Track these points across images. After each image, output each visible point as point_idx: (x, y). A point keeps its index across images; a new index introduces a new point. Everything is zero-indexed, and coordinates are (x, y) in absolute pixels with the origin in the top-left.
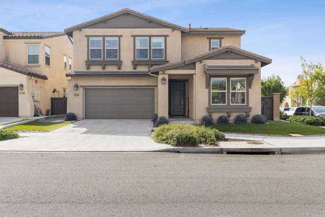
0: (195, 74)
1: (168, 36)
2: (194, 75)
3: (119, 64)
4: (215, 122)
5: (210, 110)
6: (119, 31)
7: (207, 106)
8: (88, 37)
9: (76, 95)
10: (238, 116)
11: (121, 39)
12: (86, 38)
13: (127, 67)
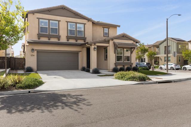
0: (109, 46)
1: (86, 24)
3: (59, 37)
5: (116, 64)
6: (58, 18)
8: (39, 19)
9: (32, 55)
11: (60, 22)
12: (38, 19)
13: (63, 40)
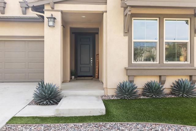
0: (106, 12)
2: (105, 14)
4: (140, 92)
5: (131, 72)
7: (127, 66)
10: (178, 83)
